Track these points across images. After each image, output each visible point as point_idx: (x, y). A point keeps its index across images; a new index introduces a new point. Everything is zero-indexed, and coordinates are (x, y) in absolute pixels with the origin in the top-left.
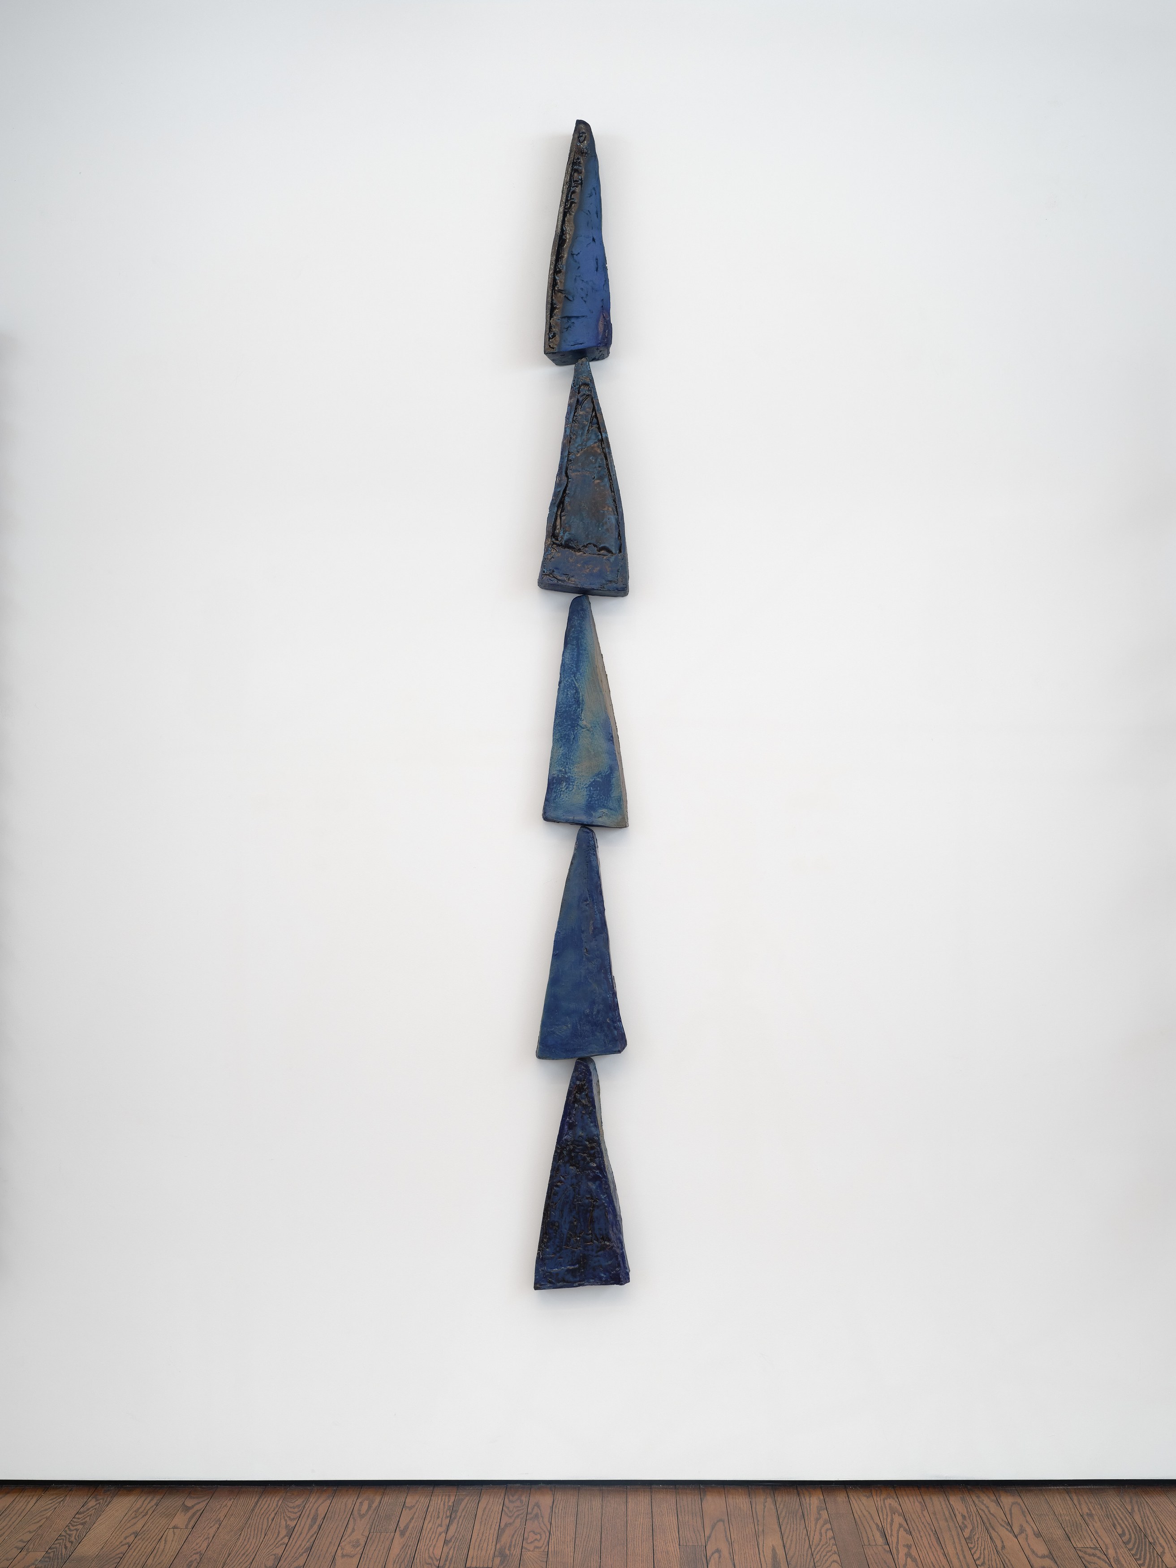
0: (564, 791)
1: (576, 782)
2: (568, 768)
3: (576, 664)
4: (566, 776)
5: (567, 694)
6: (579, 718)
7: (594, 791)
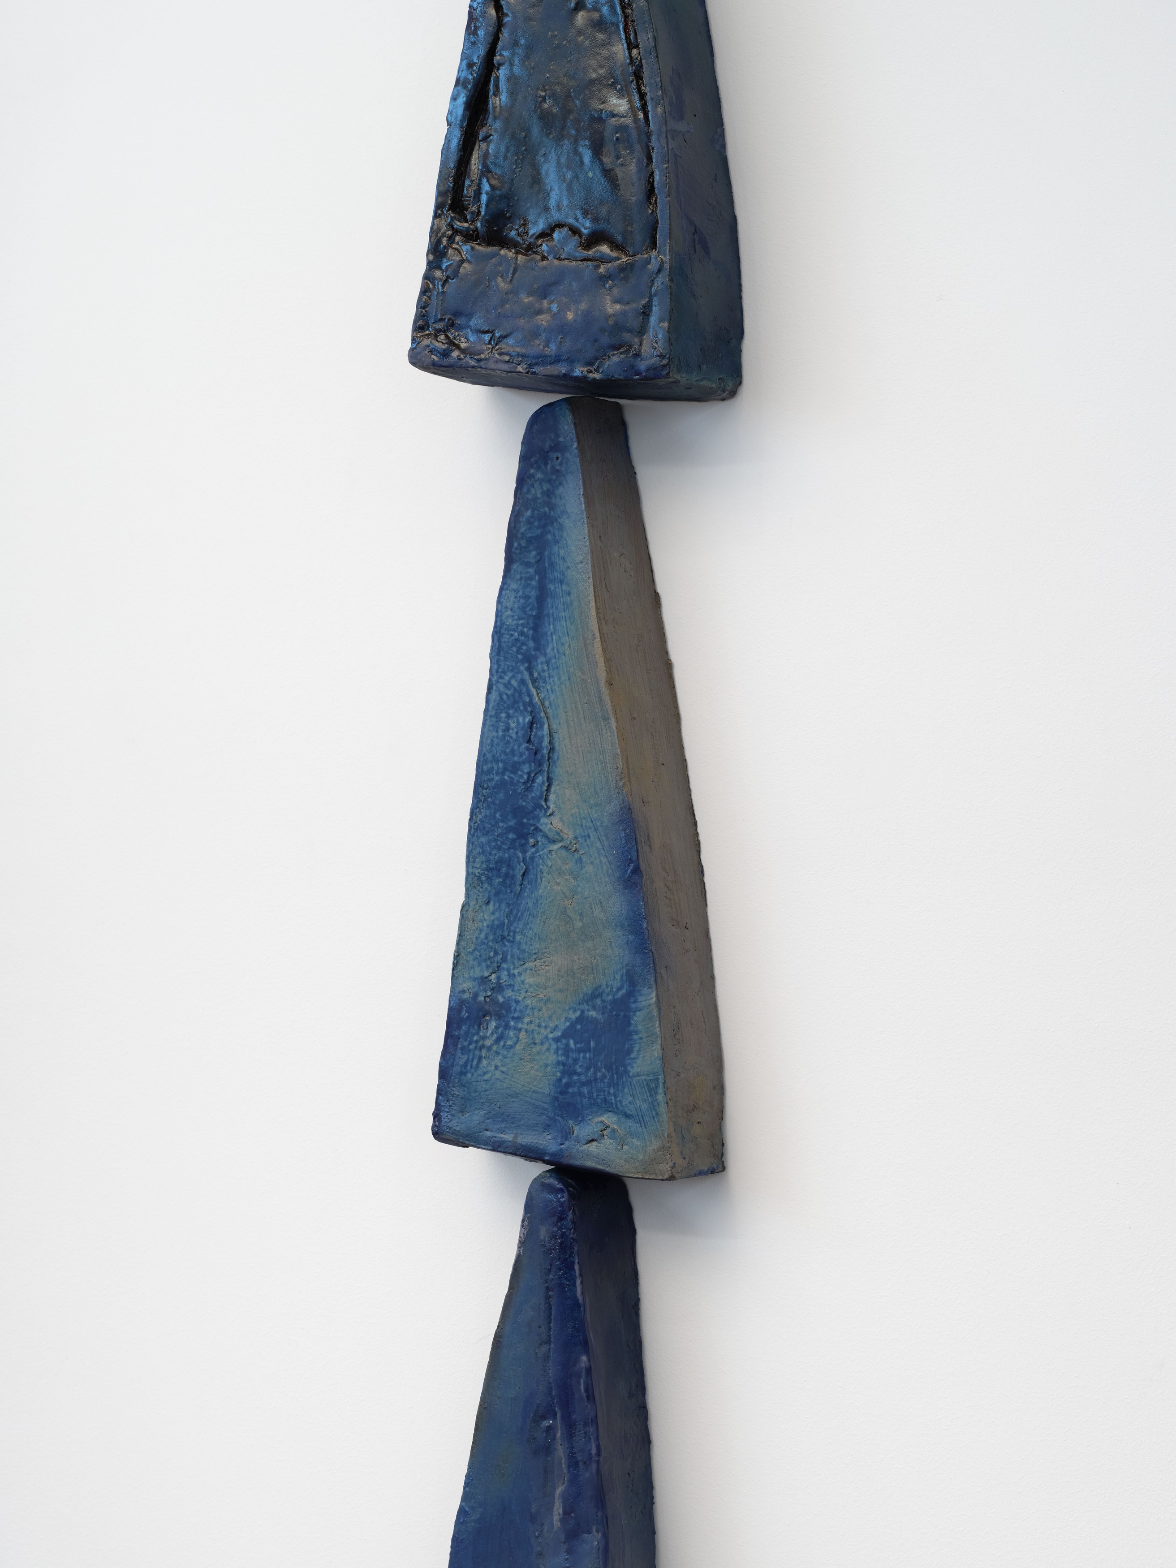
0: (489, 1049)
1: (526, 1020)
2: (508, 970)
3: (536, 628)
4: (501, 999)
5: (508, 729)
6: (540, 806)
7: (579, 1051)
